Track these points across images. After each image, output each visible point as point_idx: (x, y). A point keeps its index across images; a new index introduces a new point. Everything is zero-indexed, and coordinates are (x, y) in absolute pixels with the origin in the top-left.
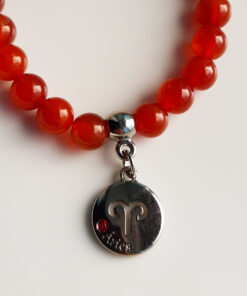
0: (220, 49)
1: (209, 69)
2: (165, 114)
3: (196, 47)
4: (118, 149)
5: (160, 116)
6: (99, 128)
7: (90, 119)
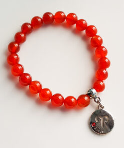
0: (106, 52)
1: (107, 61)
2: (103, 82)
3: (99, 56)
4: (95, 101)
5: (101, 84)
6: (86, 98)
7: (82, 97)
